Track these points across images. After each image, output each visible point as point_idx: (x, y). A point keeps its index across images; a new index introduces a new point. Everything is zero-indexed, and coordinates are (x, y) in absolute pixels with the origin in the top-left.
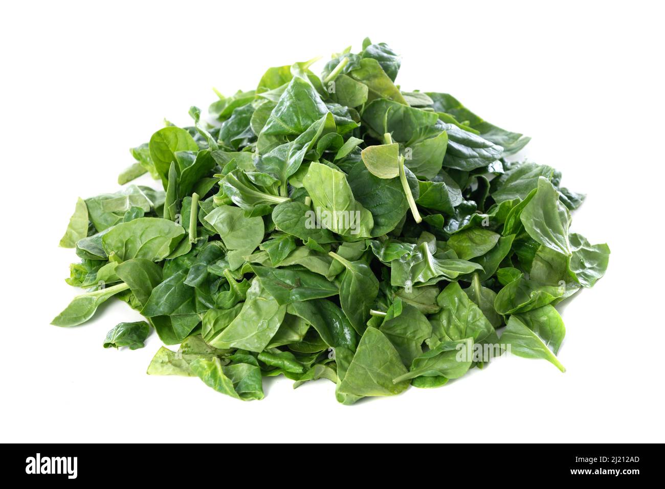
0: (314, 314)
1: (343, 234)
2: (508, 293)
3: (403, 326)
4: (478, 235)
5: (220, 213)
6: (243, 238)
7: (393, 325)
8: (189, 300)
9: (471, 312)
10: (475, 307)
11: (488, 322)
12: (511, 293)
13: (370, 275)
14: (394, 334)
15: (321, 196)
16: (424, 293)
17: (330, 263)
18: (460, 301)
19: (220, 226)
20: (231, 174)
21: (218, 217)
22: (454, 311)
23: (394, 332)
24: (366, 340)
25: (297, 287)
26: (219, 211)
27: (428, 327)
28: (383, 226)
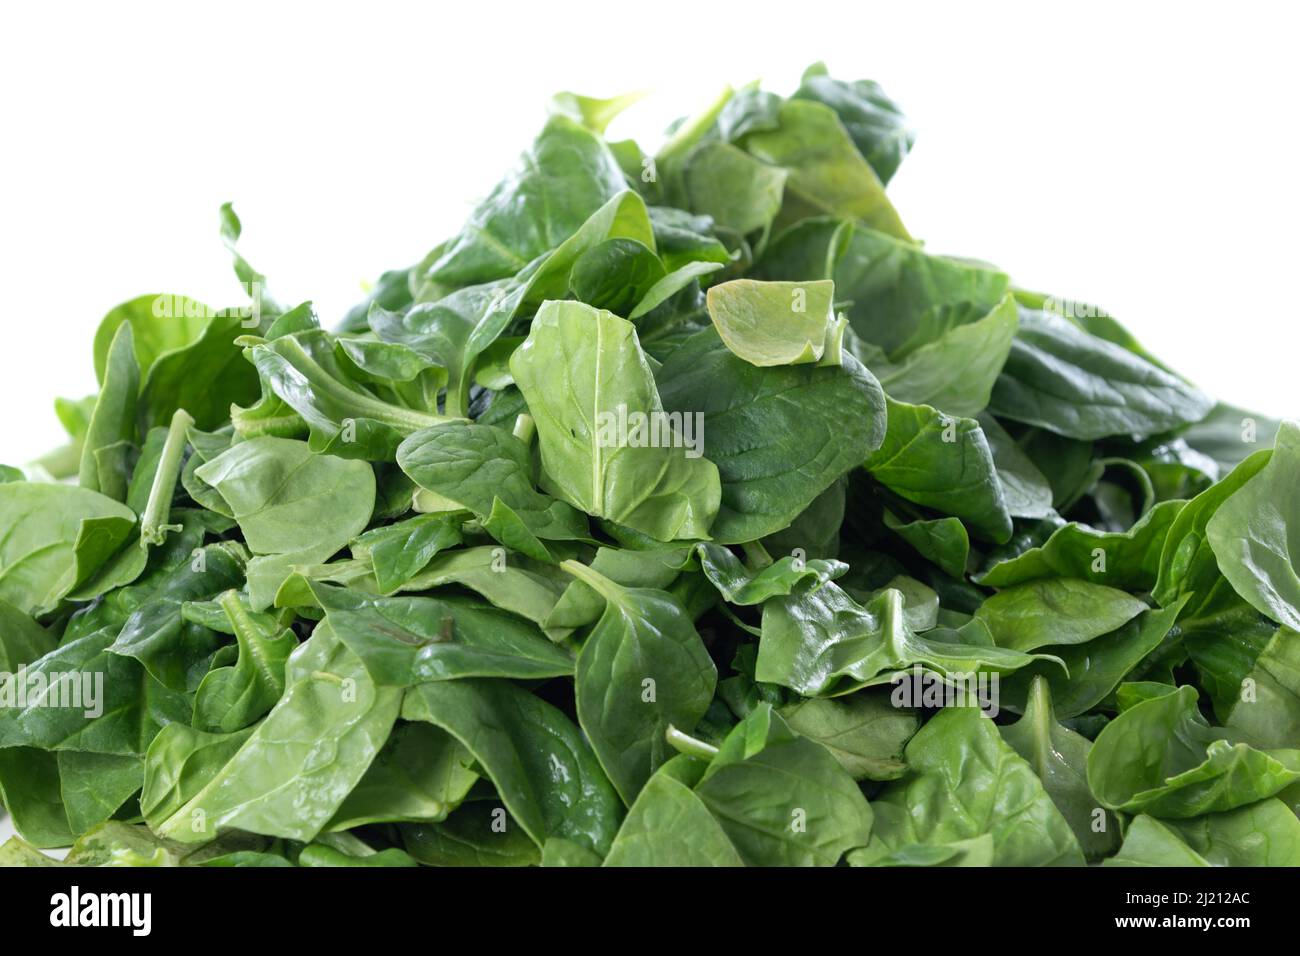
0: (486, 725)
1: (618, 521)
2: (1134, 741)
3: (777, 800)
4: (1074, 593)
5: (245, 455)
6: (303, 522)
7: (741, 791)
8: (116, 712)
9: (1008, 784)
10: (1022, 767)
11: (1059, 818)
12: (1146, 744)
13: (685, 639)
14: (744, 820)
15: (561, 401)
16: (866, 727)
17: (559, 592)
18: (976, 747)
19: (240, 486)
20: (295, 341)
21: (237, 464)
22: (954, 780)
23: (746, 813)
24: (645, 816)
25: (441, 642)
26: (244, 450)
27: (861, 813)
28: (753, 513)
